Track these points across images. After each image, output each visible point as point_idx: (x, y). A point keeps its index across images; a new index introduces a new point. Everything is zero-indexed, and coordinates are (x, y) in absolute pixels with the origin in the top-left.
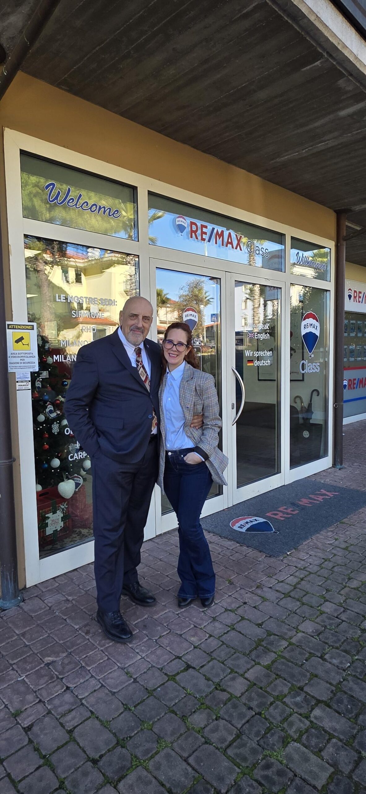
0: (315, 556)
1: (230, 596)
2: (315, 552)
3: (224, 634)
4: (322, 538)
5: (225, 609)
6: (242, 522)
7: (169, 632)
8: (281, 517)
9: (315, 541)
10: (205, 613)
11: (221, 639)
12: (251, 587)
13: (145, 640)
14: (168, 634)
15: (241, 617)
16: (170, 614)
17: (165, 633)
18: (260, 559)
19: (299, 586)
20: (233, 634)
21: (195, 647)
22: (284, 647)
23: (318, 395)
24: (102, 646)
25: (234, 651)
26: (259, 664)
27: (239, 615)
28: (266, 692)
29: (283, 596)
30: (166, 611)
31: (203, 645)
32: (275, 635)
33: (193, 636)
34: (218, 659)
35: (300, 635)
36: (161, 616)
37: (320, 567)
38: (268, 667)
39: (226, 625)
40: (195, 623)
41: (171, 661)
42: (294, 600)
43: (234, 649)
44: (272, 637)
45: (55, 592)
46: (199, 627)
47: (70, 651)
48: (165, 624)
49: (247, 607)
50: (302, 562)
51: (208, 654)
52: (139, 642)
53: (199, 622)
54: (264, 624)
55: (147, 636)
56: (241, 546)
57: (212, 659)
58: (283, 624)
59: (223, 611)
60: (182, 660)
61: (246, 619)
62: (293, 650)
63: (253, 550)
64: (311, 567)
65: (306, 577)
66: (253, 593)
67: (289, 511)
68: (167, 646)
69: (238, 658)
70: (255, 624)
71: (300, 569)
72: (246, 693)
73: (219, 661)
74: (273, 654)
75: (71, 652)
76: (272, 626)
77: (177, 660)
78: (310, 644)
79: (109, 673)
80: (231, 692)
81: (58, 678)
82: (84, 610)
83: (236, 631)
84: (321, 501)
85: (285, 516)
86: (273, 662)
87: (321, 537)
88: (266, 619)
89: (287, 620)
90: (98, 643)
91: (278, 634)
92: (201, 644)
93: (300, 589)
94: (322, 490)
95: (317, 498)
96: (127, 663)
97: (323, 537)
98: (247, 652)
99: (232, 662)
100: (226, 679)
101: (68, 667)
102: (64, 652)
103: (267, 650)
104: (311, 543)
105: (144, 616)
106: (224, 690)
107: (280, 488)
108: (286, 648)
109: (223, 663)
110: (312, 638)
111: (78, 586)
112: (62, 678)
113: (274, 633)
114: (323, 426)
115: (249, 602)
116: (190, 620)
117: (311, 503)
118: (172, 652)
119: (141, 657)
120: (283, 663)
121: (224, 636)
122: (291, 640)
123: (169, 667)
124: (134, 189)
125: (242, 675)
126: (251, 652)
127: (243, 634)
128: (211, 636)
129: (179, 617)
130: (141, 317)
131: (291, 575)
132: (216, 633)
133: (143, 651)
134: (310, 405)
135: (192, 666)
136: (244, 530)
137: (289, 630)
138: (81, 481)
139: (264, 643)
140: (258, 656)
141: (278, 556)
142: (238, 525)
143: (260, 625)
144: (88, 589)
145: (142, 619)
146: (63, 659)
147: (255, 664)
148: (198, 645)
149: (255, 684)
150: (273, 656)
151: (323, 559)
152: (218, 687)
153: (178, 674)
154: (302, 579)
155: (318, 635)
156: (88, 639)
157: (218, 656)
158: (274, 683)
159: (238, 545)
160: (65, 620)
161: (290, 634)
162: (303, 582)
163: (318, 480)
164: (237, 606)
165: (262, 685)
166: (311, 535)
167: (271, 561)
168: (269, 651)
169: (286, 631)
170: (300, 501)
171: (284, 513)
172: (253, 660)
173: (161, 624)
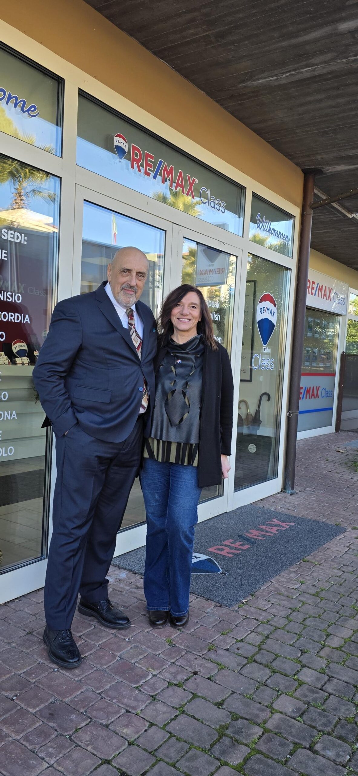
0: (279, 605)
1: (173, 663)
2: (278, 599)
3: (171, 720)
4: (284, 582)
5: (168, 682)
7: (90, 722)
8: (228, 553)
9: (277, 586)
10: (140, 690)
11: (167, 728)
12: (201, 650)
13: (53, 736)
14: (87, 725)
15: (193, 693)
16: (90, 694)
17: (84, 724)
18: (208, 610)
19: (264, 646)
20: (183, 719)
21: (130, 744)
22: (258, 735)
23: (269, 400)
25: (189, 746)
26: (226, 764)
27: (190, 691)
29: (246, 661)
30: (82, 690)
31: (141, 739)
32: (242, 718)
33: (127, 726)
34: (167, 760)
35: (277, 716)
36: (75, 697)
37: (288, 619)
38: (240, 769)
39: (173, 707)
40: (127, 706)
41: (96, 769)
42: (261, 666)
43: (189, 743)
44: (239, 721)
46: (133, 712)
48: (82, 711)
49: (198, 679)
50: (264, 614)
51: (150, 753)
52: (45, 740)
53: (134, 704)
54: (226, 703)
55: (56, 730)
57: (157, 760)
58: (252, 702)
59: (166, 686)
60: (112, 765)
61: (199, 696)
62: (270, 740)
63: (197, 598)
64: (275, 619)
65: (271, 633)
66: (204, 658)
67: (237, 544)
68: (87, 745)
69: (194, 758)
70: (212, 703)
71: (263, 623)
73: (167, 763)
74: (244, 748)
76: (236, 705)
77: (105, 766)
78: (293, 730)
83: (188, 715)
84: (275, 534)
85: (233, 551)
86: (246, 760)
87: (282, 579)
88: (227, 695)
89: (257, 696)
91: (247, 717)
92: (138, 738)
93: (268, 651)
94: (273, 520)
95: (269, 530)
97: (285, 580)
98: (207, 747)
99: (187, 764)
103: (235, 742)
104: (271, 588)
105: (49, 699)
107: (221, 516)
108: (261, 737)
109: (174, 766)
110: (293, 720)
113: (240, 715)
114: (273, 440)
115: (200, 672)
116: (119, 702)
117: (263, 536)
118: (95, 753)
119: (47, 765)
120: (259, 761)
121: (171, 724)
122: (266, 725)
124: (59, 81)
126: (212, 746)
127: (198, 720)
128: (152, 725)
129: (103, 698)
130: (134, 273)
131: (252, 631)
132: (160, 720)
133: (50, 755)
134: (258, 412)
137: (262, 710)
139: (228, 732)
140: (224, 753)
141: (231, 605)
143: (220, 705)
145: (47, 704)
147: (221, 764)
148: (135, 740)
150: (243, 751)
151: (290, 608)
154: (267, 637)
155: (301, 716)
157: (166, 756)
161: (263, 715)
162: (269, 641)
163: (267, 507)
164: (185, 678)
166: (271, 577)
167: (224, 612)
168: (238, 743)
169: (258, 712)
170: (250, 533)
171: (231, 548)
172: (218, 759)
173: (75, 710)
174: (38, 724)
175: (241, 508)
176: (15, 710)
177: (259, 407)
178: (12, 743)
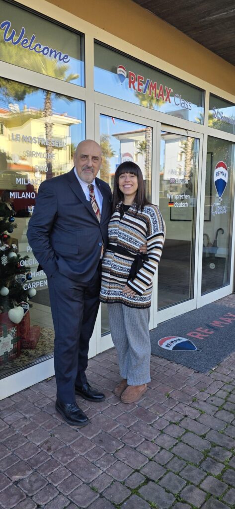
1: (171, 409)
3: (174, 446)
5: (170, 422)
6: (168, 342)
7: (124, 446)
8: (200, 337)
9: (234, 359)
10: (153, 427)
11: (172, 451)
12: (188, 401)
13: (104, 454)
14: (122, 448)
15: (186, 429)
16: (122, 428)
17: (120, 447)
18: (190, 375)
19: (229, 399)
20: (181, 446)
21: (150, 460)
22: (229, 457)
24: (64, 463)
25: (186, 462)
26: (210, 474)
27: (184, 428)
28: (223, 501)
29: (217, 409)
31: (156, 458)
32: (218, 446)
33: (147, 449)
34: (174, 471)
36: (114, 430)
38: (219, 478)
39: (174, 438)
40: (146, 436)
41: (131, 475)
42: (228, 413)
43: (186, 461)
44: (217, 448)
45: (13, 410)
46: (150, 440)
47: (35, 468)
48: (119, 439)
49: (188, 420)
50: (227, 377)
51: (163, 466)
52: (99, 456)
53: (150, 435)
54: (207, 436)
55: (105, 451)
56: (171, 363)
57: (167, 471)
58: (224, 435)
59: (168, 424)
60: (140, 473)
61: (190, 431)
63: (183, 367)
65: (232, 390)
66: (191, 406)
67: (206, 331)
68: (124, 460)
69: (190, 470)
70: (198, 435)
71: (227, 383)
72: (205, 504)
74: (221, 465)
75: (36, 470)
76: (213, 437)
77: (136, 473)
79: (75, 489)
80: (193, 504)
81: (27, 496)
82: (42, 427)
83: (184, 443)
84: (231, 323)
85: (203, 335)
86: (223, 472)
88: (207, 431)
89: (226, 432)
90: (60, 459)
91: (221, 445)
92: (154, 456)
93: (231, 402)
94: (229, 313)
95: (226, 321)
96: (91, 479)
98: (198, 463)
99: (186, 474)
100: (184, 490)
101: (36, 485)
102: (30, 470)
103: (215, 461)
104: (230, 360)
105: (98, 431)
106: (184, 502)
107: (194, 312)
108: (231, 458)
109: (178, 475)
111: (33, 404)
112: (32, 496)
113: (217, 444)
114: (226, 260)
115: (189, 415)
116: (140, 433)
117: (222, 324)
118: (129, 465)
119: (102, 472)
120: (231, 473)
121: (174, 449)
123: (131, 481)
124: (81, 35)
125: (198, 486)
126: (201, 463)
127: (190, 446)
128: (162, 448)
129: (130, 431)
130: (90, 158)
131: (220, 389)
132: (167, 446)
133: (103, 466)
134: (215, 242)
135: (151, 478)
136: (171, 348)
137: (231, 441)
138: (28, 307)
139: (210, 454)
140: (208, 467)
141: (205, 372)
142: (165, 344)
143: (203, 437)
144: (43, 406)
145: (97, 434)
146: (30, 477)
147: (207, 475)
149: (211, 495)
150: (221, 466)
152: (178, 498)
153: (140, 487)
154: (230, 393)
156: (51, 456)
157: (173, 468)
158: (228, 493)
159: (169, 362)
160: (26, 437)
162: (232, 396)
163: (223, 304)
164: (180, 419)
165: (218, 495)
166: (230, 353)
167: (200, 376)
168: (217, 461)
169: (228, 442)
170: (213, 323)
171: (202, 333)
172: (205, 471)
173: (115, 438)
174: (93, 447)
175: (206, 305)
176: (79, 438)
177: (216, 238)
178: (80, 457)
